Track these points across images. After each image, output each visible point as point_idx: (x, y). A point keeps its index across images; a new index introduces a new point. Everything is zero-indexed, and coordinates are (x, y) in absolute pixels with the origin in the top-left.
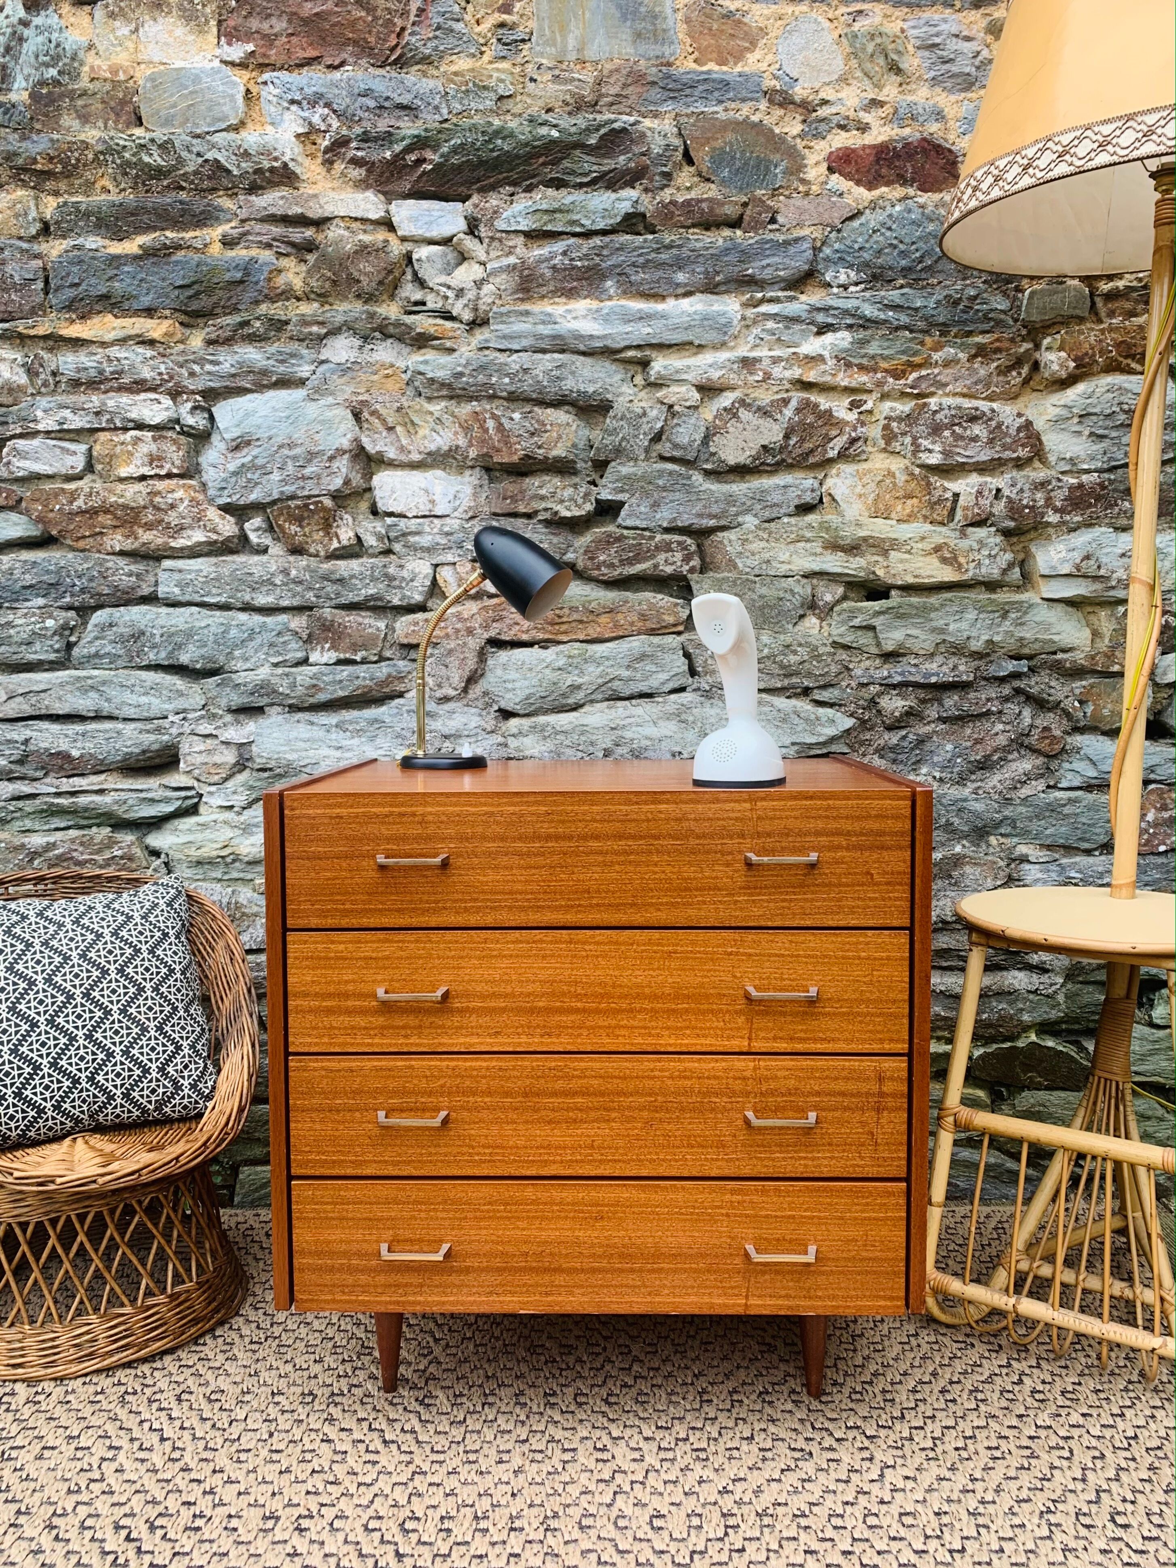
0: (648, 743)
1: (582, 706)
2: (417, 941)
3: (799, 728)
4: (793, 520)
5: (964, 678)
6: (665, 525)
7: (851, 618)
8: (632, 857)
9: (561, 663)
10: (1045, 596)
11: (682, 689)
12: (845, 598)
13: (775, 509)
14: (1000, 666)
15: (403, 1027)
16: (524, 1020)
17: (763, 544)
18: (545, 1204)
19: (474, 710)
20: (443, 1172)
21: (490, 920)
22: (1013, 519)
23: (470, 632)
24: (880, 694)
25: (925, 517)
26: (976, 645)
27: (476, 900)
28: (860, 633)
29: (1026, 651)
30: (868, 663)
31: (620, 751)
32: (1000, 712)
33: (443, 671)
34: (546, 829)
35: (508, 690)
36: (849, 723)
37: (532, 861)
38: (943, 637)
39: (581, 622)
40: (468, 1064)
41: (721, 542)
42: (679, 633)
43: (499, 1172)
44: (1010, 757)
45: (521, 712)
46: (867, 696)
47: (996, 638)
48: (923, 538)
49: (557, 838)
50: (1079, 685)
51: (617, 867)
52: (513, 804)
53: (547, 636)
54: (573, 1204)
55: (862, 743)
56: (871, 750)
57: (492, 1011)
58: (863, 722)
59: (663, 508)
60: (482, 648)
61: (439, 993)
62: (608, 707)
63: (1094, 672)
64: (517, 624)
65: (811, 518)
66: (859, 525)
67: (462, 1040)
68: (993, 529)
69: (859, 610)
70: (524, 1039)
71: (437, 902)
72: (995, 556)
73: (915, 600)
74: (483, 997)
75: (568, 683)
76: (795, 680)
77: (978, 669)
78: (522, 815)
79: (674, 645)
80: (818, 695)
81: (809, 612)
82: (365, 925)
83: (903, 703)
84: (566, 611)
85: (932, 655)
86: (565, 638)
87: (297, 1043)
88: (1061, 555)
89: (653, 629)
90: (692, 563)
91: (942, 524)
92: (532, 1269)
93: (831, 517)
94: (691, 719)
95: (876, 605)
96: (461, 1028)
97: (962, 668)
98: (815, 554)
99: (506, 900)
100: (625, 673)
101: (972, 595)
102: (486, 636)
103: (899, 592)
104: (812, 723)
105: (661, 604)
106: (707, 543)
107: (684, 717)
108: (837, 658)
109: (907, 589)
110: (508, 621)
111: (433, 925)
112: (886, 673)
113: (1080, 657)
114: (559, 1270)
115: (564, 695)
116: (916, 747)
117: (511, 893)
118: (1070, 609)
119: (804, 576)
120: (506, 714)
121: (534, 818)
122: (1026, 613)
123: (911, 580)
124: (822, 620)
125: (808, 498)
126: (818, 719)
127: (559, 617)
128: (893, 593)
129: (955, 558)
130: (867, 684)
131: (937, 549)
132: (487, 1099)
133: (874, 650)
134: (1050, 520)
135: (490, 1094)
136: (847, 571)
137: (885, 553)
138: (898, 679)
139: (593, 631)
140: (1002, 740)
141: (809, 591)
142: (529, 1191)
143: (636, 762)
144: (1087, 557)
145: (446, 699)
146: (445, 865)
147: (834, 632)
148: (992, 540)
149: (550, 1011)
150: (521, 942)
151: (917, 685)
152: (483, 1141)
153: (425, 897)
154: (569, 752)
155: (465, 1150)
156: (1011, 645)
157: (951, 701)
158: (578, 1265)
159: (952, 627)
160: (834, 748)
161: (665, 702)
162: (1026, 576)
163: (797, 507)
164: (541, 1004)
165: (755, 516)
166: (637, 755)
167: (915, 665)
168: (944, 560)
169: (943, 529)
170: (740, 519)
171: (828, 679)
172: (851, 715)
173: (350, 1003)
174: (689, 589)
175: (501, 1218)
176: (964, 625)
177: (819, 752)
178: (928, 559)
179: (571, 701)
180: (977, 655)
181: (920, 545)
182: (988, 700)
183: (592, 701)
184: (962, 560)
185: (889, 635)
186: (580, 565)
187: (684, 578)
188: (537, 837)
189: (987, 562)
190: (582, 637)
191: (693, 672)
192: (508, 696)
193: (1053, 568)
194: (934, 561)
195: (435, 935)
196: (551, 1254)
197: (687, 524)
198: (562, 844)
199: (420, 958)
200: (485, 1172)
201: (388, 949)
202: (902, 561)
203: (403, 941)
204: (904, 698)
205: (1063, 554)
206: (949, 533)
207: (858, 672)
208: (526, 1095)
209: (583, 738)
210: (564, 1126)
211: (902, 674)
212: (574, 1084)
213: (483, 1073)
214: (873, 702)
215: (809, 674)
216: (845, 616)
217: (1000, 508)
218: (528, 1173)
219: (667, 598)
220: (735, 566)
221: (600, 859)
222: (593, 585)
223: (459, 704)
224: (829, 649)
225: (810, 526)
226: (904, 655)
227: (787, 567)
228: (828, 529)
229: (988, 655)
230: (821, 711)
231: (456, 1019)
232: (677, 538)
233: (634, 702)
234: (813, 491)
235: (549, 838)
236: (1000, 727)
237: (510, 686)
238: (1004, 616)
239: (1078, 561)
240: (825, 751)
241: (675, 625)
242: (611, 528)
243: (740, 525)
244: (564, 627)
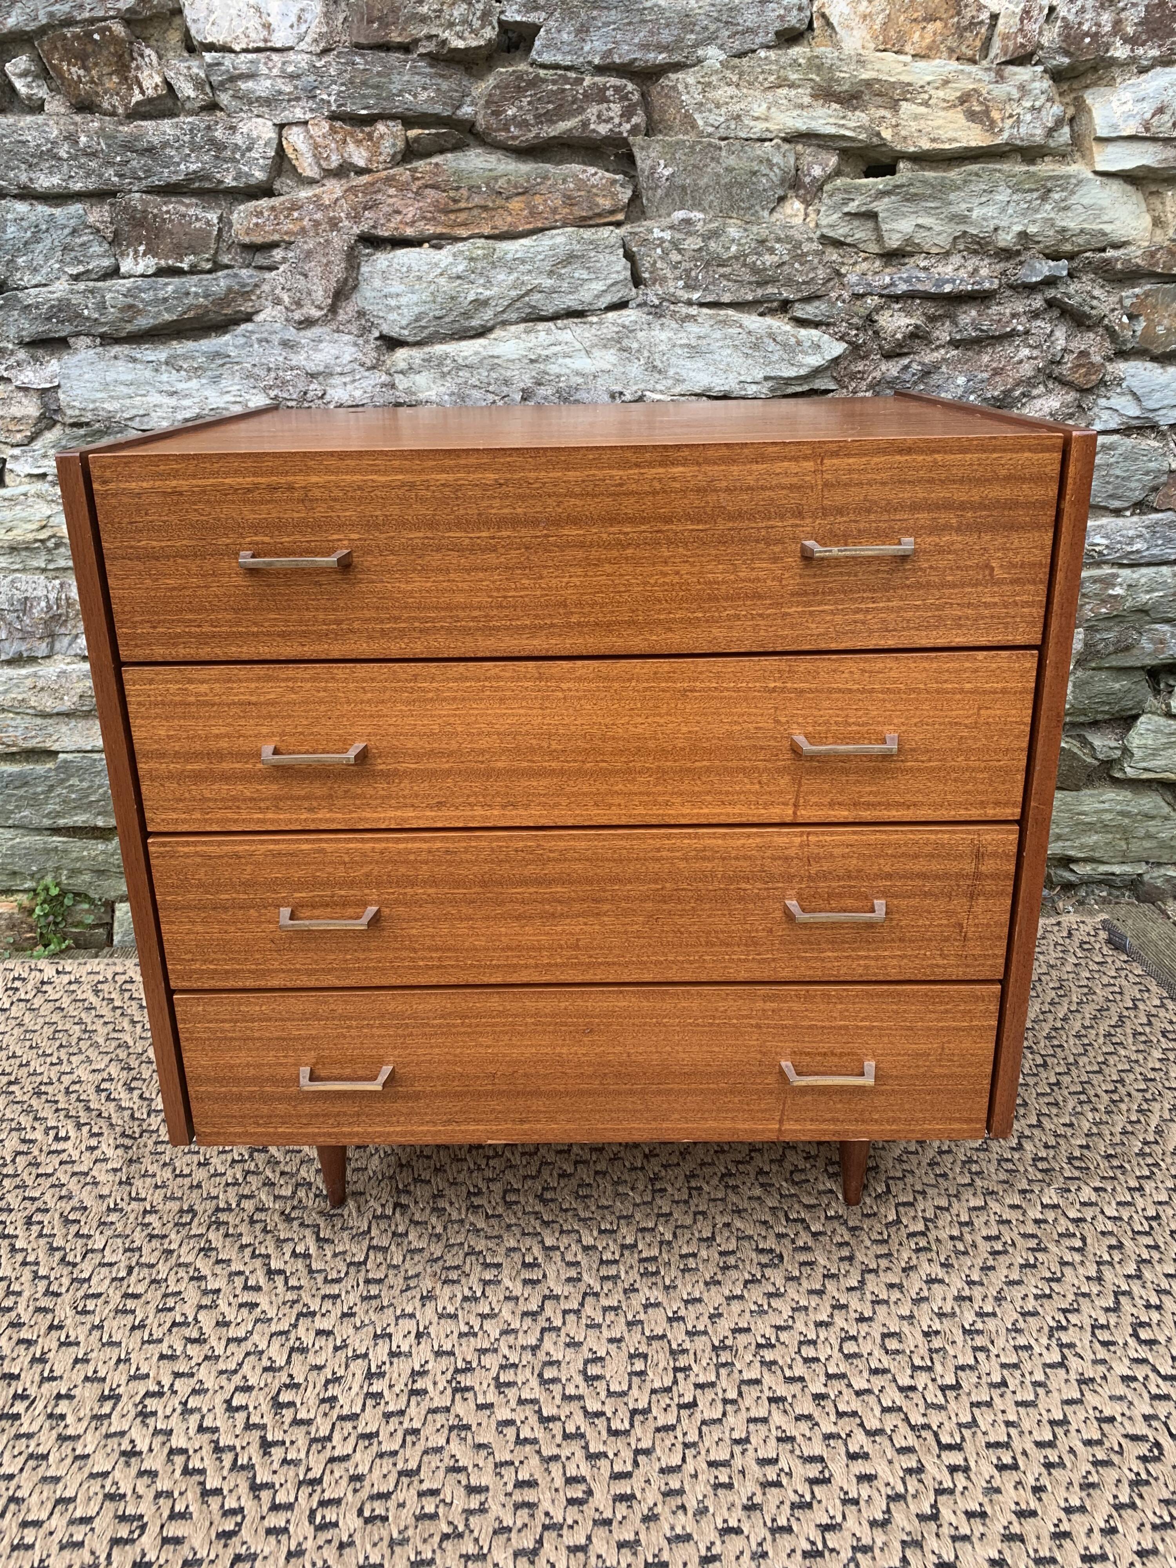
0: (580, 380)
1: (490, 330)
2: (313, 679)
3: (775, 358)
4: (772, 54)
5: (987, 285)
6: (597, 61)
7: (846, 201)
8: (629, 552)
9: (461, 267)
10: (1099, 168)
11: (622, 305)
12: (838, 173)
13: (749, 37)
14: (1033, 268)
15: (306, 798)
16: (477, 786)
17: (731, 91)
18: (516, 1016)
19: (347, 338)
20: (377, 982)
21: (419, 648)
22: (1067, 53)
23: (334, 224)
24: (878, 309)
25: (951, 50)
26: (1006, 239)
27: (396, 619)
28: (856, 223)
29: (1068, 247)
30: (865, 266)
31: (542, 391)
32: (1027, 332)
33: (302, 283)
34: (497, 509)
35: (390, 309)
36: (838, 348)
37: (479, 559)
38: (963, 227)
39: (485, 208)
40: (401, 846)
41: (674, 88)
42: (618, 224)
43: (453, 981)
44: (1035, 392)
45: (411, 339)
46: (863, 312)
47: (1032, 229)
48: (946, 82)
49: (514, 522)
50: (1130, 294)
51: (608, 568)
52: (443, 471)
53: (439, 230)
54: (554, 1015)
55: (853, 376)
56: (863, 385)
57: (432, 774)
58: (855, 347)
59: (595, 35)
60: (352, 248)
61: (352, 754)
62: (527, 332)
63: (1151, 275)
64: (398, 212)
65: (797, 51)
66: (861, 62)
67: (391, 814)
68: (1040, 68)
69: (857, 188)
70: (479, 811)
71: (339, 622)
72: (1039, 110)
73: (930, 174)
74: (418, 756)
75: (471, 297)
76: (771, 290)
77: (1004, 273)
78: (458, 488)
79: (612, 240)
80: (800, 311)
81: (791, 193)
82: (235, 656)
83: (908, 321)
84: (464, 192)
85: (947, 254)
86: (464, 233)
87: (156, 821)
88: (1126, 108)
89: (584, 218)
90: (635, 120)
91: (973, 61)
92: (501, 1093)
93: (824, 51)
94: (635, 345)
95: (880, 183)
96: (389, 797)
97: (984, 272)
98: (802, 107)
99: (443, 619)
100: (548, 283)
101: (1006, 167)
102: (356, 230)
103: (909, 165)
104: (791, 349)
105: (594, 181)
106: (655, 90)
107: (625, 343)
108: (826, 259)
109: (922, 159)
110: (386, 209)
111: (336, 655)
112: (887, 280)
113: (1135, 255)
114: (537, 1093)
115: (467, 315)
116: (921, 379)
117: (449, 608)
118: (1129, 188)
119: (785, 140)
120: (391, 343)
121: (478, 492)
122: (1073, 193)
123: (926, 145)
124: (808, 204)
125: (794, 20)
126: (799, 343)
127: (455, 201)
128: (901, 165)
129: (987, 112)
130: (863, 296)
131: (963, 99)
132: (431, 891)
133: (874, 248)
134: (1117, 54)
135: (433, 882)
136: (843, 132)
137: (894, 106)
138: (902, 287)
139: (502, 223)
140: (1027, 370)
141: (792, 161)
142: (494, 1002)
143: (564, 407)
144: (1161, 111)
145: (307, 323)
146: (346, 565)
147: (824, 222)
148: (1037, 85)
149: (512, 773)
150: (467, 679)
151: (926, 297)
152: (428, 942)
153: (321, 616)
154: (476, 394)
155: (405, 954)
156: (1050, 237)
157: (968, 316)
158: (561, 1088)
159: (975, 215)
160: (820, 384)
161: (600, 323)
162: (1077, 141)
163: (778, 34)
164: (500, 765)
165: (721, 47)
166: (566, 397)
167: (925, 269)
168: (972, 116)
169: (973, 68)
170: (700, 52)
171: (813, 288)
172: (841, 338)
173: (225, 766)
174: (631, 159)
175: (458, 1033)
176: (990, 211)
177: (799, 389)
178: (951, 114)
179: (475, 323)
180: (1006, 254)
181: (941, 94)
182: (1014, 316)
183: (504, 323)
184: (995, 115)
185: (895, 226)
186: (481, 123)
187: (625, 143)
188: (483, 521)
189: (1028, 117)
190: (487, 231)
191: (637, 280)
192: (392, 316)
193: (1114, 127)
194: (958, 116)
195: (340, 671)
196: (525, 1075)
197: (627, 59)
198: (524, 532)
199: (321, 702)
200: (434, 981)
201: (272, 691)
202: (916, 117)
203: (294, 679)
204: (909, 314)
205: (1129, 106)
206: (981, 74)
207: (852, 278)
208: (484, 884)
209: (494, 375)
210: (538, 922)
211: (907, 281)
212: (552, 869)
213: (424, 856)
214: (870, 320)
215: (789, 282)
216: (838, 198)
217: (1050, 36)
218: (492, 981)
219: (601, 173)
220: (694, 125)
221: (580, 554)
222: (500, 154)
223: (327, 329)
224: (816, 246)
225: (795, 64)
226: (911, 255)
227: (765, 125)
228: (819, 68)
229: (1018, 253)
230: (803, 332)
231: (382, 787)
232: (613, 81)
233: (559, 323)
234: (800, 9)
235: (502, 522)
236: (1025, 352)
237: (393, 302)
238: (1044, 198)
239: (1148, 116)
240: (806, 388)
241: (612, 212)
242: (523, 67)
243: (700, 61)
244: (462, 216)
